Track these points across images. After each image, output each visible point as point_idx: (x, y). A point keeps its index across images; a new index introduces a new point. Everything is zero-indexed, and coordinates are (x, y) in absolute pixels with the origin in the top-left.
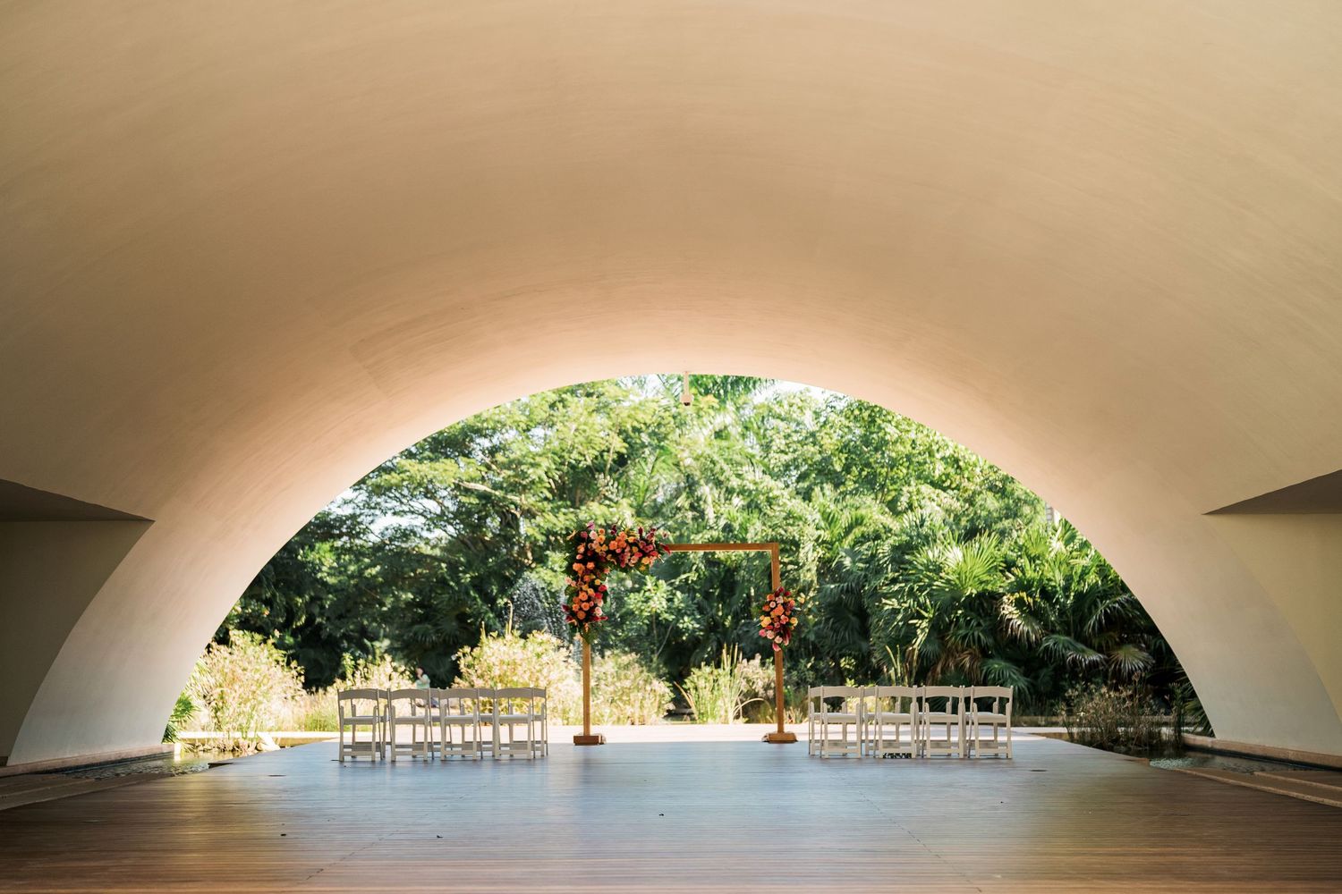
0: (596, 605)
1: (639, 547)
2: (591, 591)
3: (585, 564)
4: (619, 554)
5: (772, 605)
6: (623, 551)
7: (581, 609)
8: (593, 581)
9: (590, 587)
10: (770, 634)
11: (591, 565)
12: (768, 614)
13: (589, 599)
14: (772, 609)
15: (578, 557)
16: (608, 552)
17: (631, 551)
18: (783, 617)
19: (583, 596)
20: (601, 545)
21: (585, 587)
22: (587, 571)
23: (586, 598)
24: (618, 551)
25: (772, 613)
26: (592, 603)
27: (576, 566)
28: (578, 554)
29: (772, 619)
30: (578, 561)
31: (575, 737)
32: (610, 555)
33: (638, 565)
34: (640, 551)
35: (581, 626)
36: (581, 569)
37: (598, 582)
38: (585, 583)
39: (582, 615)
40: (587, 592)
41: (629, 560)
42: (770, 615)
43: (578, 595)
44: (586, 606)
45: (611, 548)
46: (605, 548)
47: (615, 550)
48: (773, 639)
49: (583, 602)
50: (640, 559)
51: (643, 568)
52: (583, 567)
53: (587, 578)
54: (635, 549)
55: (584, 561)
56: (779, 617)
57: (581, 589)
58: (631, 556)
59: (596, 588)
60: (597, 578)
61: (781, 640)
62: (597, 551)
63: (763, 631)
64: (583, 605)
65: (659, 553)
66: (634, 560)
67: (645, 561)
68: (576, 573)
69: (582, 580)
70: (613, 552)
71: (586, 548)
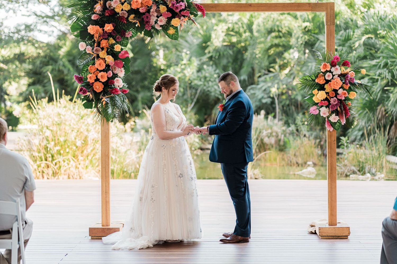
0: (115, 76)
1: (167, 6)
2: (110, 59)
3: (102, 26)
4: (144, 14)
5: (328, 76)
6: (148, 11)
7: (97, 80)
8: (112, 46)
9: (108, 54)
10: (324, 112)
11: (109, 27)
12: (322, 88)
13: (108, 68)
14: (327, 82)
15: (94, 17)
16: (131, 11)
17: (158, 11)
18: (340, 91)
19: (99, 64)
20: (123, 4)
21: (103, 54)
22: (107, 36)
23: (103, 67)
24: (141, 10)
25: (326, 86)
26: (110, 74)
27: (92, 29)
28: (94, 13)
29: (327, 93)
30: (95, 23)
31: (90, 228)
32: (132, 16)
33: (165, 28)
34: (169, 10)
35: (98, 100)
36: (97, 31)
37: (118, 48)
38: (103, 49)
39: (98, 87)
40: (104, 59)
41: (156, 22)
42: (324, 89)
43: (94, 64)
44: (103, 77)
45: (134, 7)
46: (126, 7)
47: (138, 9)
48: (328, 117)
49: (101, 71)
50: (169, 20)
51: (171, 31)
52: (100, 30)
53: (104, 43)
54: (163, 9)
55: (100, 23)
56: (335, 91)
57: (98, 56)
58: (158, 17)
59: (115, 55)
60: (117, 43)
61: (337, 118)
62: (117, 10)
63: (315, 107)
64: (100, 75)
65: (192, 14)
66: (163, 21)
67: (175, 22)
68: (92, 37)
69: (99, 45)
70: (135, 12)
71: (104, 8)
